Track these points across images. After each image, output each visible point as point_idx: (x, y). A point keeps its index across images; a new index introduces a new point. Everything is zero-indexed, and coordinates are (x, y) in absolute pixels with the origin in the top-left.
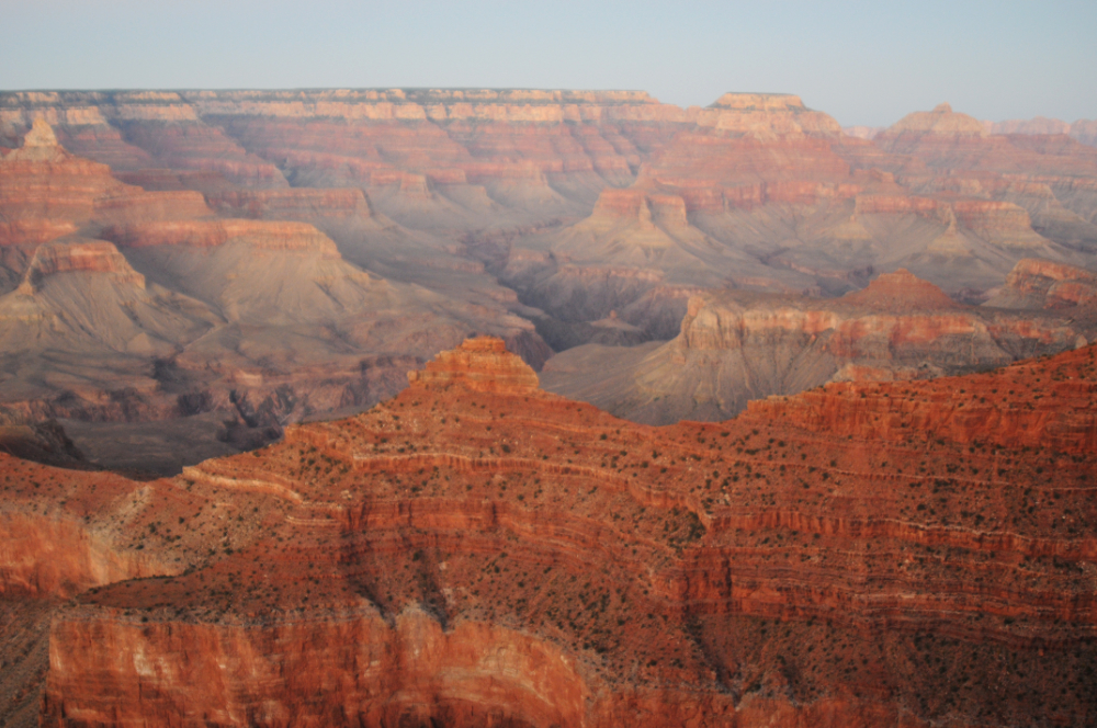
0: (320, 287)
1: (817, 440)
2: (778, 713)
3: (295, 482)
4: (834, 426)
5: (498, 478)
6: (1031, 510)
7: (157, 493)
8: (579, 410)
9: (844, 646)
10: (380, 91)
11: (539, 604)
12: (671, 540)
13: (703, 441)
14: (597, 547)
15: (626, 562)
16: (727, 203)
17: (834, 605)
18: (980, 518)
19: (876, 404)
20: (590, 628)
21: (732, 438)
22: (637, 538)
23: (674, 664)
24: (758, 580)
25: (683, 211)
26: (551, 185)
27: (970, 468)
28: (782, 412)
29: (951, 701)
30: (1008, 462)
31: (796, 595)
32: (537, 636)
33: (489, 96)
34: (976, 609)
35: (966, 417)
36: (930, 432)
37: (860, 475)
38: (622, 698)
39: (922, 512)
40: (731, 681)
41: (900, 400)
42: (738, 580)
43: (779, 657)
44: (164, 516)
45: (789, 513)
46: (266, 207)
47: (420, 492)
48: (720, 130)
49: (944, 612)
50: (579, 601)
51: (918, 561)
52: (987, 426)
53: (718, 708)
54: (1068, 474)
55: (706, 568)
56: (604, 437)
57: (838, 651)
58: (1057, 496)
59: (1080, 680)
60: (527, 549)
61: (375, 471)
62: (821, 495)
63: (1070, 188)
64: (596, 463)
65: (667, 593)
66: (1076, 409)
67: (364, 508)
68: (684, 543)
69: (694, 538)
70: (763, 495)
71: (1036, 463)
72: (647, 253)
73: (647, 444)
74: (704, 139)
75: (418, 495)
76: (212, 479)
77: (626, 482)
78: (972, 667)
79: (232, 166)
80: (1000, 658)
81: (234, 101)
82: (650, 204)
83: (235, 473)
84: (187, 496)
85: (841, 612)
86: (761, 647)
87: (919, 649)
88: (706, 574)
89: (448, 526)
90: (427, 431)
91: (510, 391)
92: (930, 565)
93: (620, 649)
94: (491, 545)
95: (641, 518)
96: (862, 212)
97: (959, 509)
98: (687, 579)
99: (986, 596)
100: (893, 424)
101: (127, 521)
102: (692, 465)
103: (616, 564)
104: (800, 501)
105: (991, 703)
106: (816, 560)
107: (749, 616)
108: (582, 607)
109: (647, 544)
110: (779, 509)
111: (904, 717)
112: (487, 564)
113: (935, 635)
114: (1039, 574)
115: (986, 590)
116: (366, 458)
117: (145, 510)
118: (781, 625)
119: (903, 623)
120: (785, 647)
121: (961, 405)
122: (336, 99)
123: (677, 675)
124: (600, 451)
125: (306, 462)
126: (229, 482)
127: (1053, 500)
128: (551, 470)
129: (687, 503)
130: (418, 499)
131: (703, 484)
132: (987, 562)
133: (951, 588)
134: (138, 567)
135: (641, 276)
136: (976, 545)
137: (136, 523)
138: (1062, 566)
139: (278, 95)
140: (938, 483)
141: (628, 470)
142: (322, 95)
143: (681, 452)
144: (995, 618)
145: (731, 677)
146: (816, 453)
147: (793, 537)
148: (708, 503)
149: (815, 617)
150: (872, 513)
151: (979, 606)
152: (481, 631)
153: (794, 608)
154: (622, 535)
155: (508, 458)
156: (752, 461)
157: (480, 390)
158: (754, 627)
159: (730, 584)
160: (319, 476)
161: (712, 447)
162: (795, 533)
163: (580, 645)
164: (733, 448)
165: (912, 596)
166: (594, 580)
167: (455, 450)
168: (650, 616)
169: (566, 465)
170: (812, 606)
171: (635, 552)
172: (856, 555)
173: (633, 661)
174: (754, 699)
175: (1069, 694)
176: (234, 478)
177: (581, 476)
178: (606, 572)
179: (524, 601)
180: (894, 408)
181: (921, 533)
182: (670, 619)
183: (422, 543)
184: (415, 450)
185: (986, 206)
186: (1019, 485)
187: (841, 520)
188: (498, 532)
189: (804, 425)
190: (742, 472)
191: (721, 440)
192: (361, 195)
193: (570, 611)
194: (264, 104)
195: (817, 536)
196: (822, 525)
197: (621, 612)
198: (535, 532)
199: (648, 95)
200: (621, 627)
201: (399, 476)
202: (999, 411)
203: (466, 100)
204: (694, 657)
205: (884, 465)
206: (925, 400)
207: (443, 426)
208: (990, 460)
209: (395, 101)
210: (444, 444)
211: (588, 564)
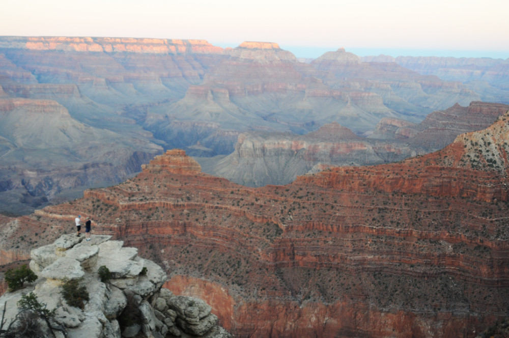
0: (61, 130)
1: (328, 192)
2: (318, 308)
3: (91, 215)
4: (335, 186)
5: (186, 211)
6: (419, 219)
7: (22, 222)
8: (220, 181)
9: (344, 279)
10: (80, 38)
11: (208, 266)
12: (267, 236)
13: (277, 193)
14: (233, 240)
15: (247, 246)
16: (247, 92)
17: (339, 262)
18: (398, 224)
19: (353, 176)
20: (234, 275)
21: (291, 191)
22: (252, 236)
23: (273, 289)
24: (306, 252)
25: (228, 96)
26: (163, 84)
27: (393, 202)
28: (312, 180)
29: (391, 300)
30: (408, 200)
31: (322, 258)
32: (209, 280)
33: (133, 41)
34: (398, 261)
35: (391, 181)
36: (375, 188)
37: (347, 207)
38: (251, 305)
39: (375, 221)
40: (297, 295)
41: (362, 174)
42: (298, 252)
43: (317, 285)
44: (27, 233)
45: (318, 223)
46: (31, 92)
47: (151, 219)
48: (242, 58)
49: (385, 263)
50: (227, 264)
51: (373, 242)
52: (399, 185)
53: (292, 307)
54: (433, 204)
55: (284, 248)
56: (232, 193)
57: (342, 281)
58: (429, 214)
59: (443, 289)
60: (201, 242)
61: (130, 209)
62: (331, 215)
63: (398, 86)
64: (230, 204)
65: (267, 259)
66: (436, 177)
67: (126, 226)
68: (274, 237)
69: (278, 235)
70: (306, 216)
71: (420, 200)
72: (212, 115)
73: (252, 195)
74: (235, 63)
75: (150, 220)
76: (50, 215)
77: (245, 212)
78: (398, 285)
79: (10, 73)
80: (410, 282)
81: (8, 42)
82: (212, 92)
83: (61, 212)
84: (38, 223)
85: (342, 265)
86: (309, 281)
87: (376, 279)
88: (284, 250)
89: (164, 233)
90: (152, 191)
91: (188, 173)
92: (379, 244)
93: (248, 283)
94: (184, 241)
95: (252, 227)
96: (308, 97)
97: (389, 220)
98: (276, 252)
99: (402, 256)
100: (360, 184)
101: (8, 235)
102: (274, 204)
103: (243, 247)
104: (322, 218)
105: (407, 300)
106: (331, 243)
107: (303, 268)
108: (228, 266)
109: (256, 238)
110: (314, 221)
111: (372, 308)
112: (183, 249)
113: (382, 273)
114: (424, 246)
115: (402, 253)
116: (126, 204)
117: (17, 231)
118: (317, 271)
119: (368, 268)
120: (319, 280)
121: (388, 176)
122: (59, 42)
123: (275, 294)
124: (231, 199)
125: (96, 206)
126: (58, 216)
127: (428, 215)
128: (209, 207)
129: (273, 220)
130: (150, 221)
131: (280, 212)
132: (402, 242)
133: (388, 253)
134: (17, 256)
135: (209, 125)
136: (398, 235)
137: (13, 236)
138: (433, 243)
139: (30, 39)
140: (380, 209)
141: (245, 206)
142: (52, 39)
143: (268, 198)
144: (406, 265)
145: (297, 294)
146: (327, 198)
147: (320, 233)
148: (283, 220)
149: (331, 267)
150: (353, 222)
151: (400, 260)
152: (183, 279)
153: (322, 264)
154: (245, 234)
155: (190, 203)
156: (301, 201)
157: (175, 173)
158: (305, 273)
159: (294, 255)
160: (103, 212)
161: (282, 196)
162: (320, 232)
163: (230, 283)
164: (292, 196)
165: (372, 257)
166: (233, 255)
167: (166, 199)
168: (260, 269)
169: (216, 205)
170: (330, 263)
171: (251, 242)
172: (348, 240)
173: (254, 289)
174: (308, 303)
175: (439, 295)
176: (61, 214)
177: (223, 210)
178: (238, 251)
179: (201, 265)
180: (360, 178)
181: (374, 230)
182: (269, 270)
183: (152, 241)
184: (148, 200)
185: (363, 94)
186: (414, 209)
187: (341, 225)
188: (187, 235)
189: (322, 186)
190: (297, 206)
191: (286, 193)
192: (76, 87)
193: (223, 269)
194: (23, 44)
195: (330, 233)
196: (332, 228)
197: (247, 268)
198: (204, 235)
199: (207, 42)
200: (247, 275)
201: (141, 211)
202: (404, 179)
203: (122, 43)
204: (281, 286)
205: (357, 202)
206: (373, 174)
207: (159, 189)
208: (401, 199)
209: (87, 42)
210: (160, 197)
211: (229, 248)
